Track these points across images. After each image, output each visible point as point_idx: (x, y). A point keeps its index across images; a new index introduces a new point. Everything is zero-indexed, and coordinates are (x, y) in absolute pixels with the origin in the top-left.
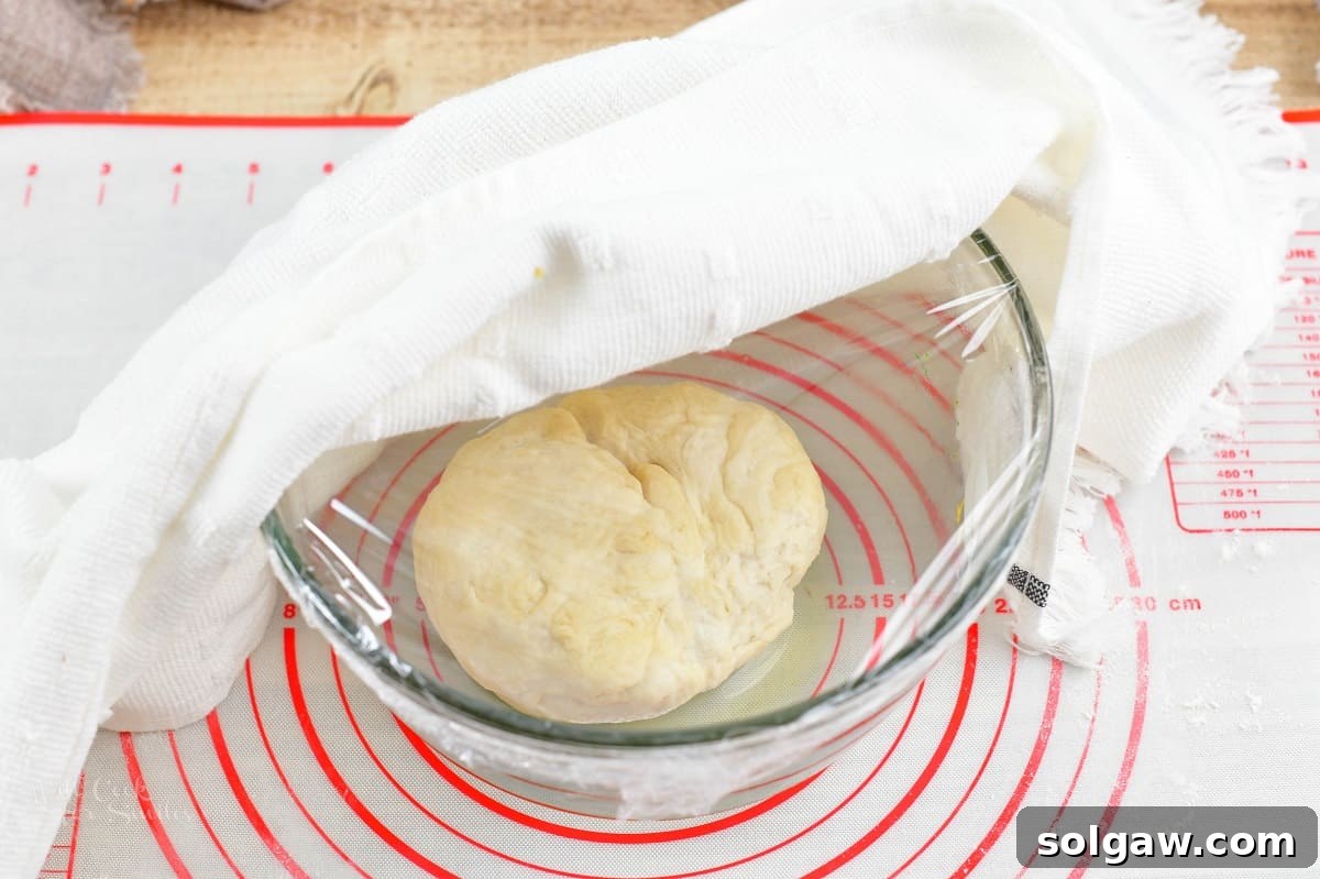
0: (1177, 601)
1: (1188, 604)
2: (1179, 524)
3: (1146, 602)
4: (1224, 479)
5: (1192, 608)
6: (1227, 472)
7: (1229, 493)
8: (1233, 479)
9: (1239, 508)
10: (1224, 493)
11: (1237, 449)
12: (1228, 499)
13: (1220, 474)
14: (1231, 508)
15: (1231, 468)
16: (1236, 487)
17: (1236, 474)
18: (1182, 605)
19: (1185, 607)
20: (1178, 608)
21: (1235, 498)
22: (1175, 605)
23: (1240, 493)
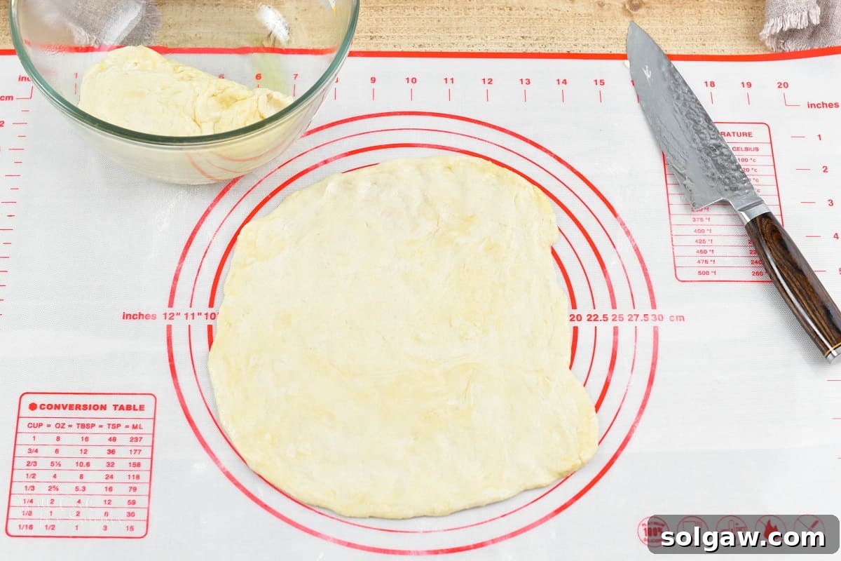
0: (673, 317)
1: (679, 318)
2: (677, 278)
3: (659, 317)
4: (700, 254)
5: (680, 320)
6: (701, 251)
7: (701, 261)
8: (704, 255)
9: (706, 270)
10: (699, 262)
11: (706, 238)
12: (701, 265)
13: (698, 252)
14: (702, 270)
15: (703, 248)
16: (705, 258)
17: (705, 252)
18: (675, 319)
19: (677, 320)
21: (704, 265)
23: (707, 262)
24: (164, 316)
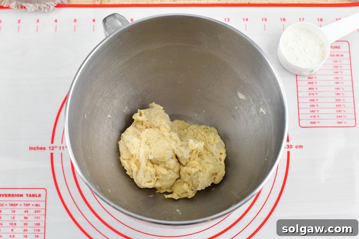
0: (297, 146)
1: (300, 147)
2: (300, 125)
3: (290, 146)
4: (311, 113)
5: (301, 148)
6: (312, 111)
7: (312, 117)
8: (313, 113)
9: (314, 121)
11: (315, 104)
13: (311, 111)
14: (312, 121)
15: (313, 109)
16: (314, 115)
17: (314, 111)
18: (298, 147)
19: (299, 148)
20: (297, 148)
22: (297, 147)
23: (315, 117)
24: (49, 148)
